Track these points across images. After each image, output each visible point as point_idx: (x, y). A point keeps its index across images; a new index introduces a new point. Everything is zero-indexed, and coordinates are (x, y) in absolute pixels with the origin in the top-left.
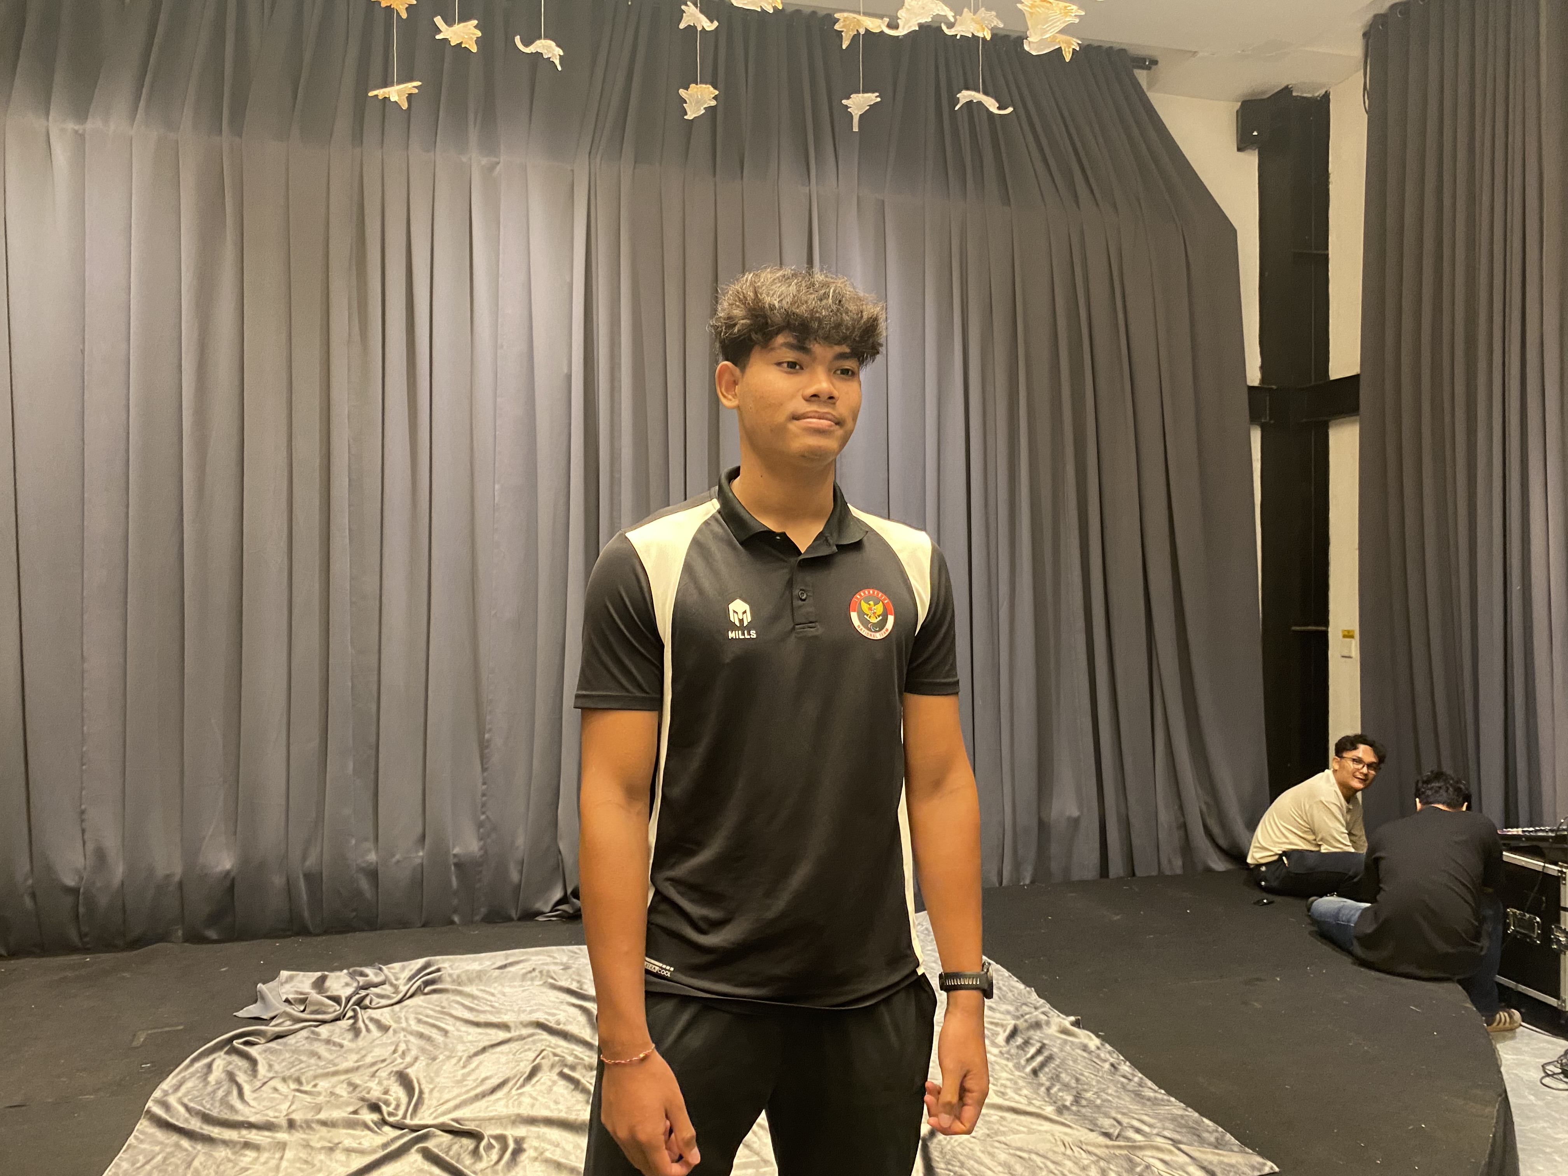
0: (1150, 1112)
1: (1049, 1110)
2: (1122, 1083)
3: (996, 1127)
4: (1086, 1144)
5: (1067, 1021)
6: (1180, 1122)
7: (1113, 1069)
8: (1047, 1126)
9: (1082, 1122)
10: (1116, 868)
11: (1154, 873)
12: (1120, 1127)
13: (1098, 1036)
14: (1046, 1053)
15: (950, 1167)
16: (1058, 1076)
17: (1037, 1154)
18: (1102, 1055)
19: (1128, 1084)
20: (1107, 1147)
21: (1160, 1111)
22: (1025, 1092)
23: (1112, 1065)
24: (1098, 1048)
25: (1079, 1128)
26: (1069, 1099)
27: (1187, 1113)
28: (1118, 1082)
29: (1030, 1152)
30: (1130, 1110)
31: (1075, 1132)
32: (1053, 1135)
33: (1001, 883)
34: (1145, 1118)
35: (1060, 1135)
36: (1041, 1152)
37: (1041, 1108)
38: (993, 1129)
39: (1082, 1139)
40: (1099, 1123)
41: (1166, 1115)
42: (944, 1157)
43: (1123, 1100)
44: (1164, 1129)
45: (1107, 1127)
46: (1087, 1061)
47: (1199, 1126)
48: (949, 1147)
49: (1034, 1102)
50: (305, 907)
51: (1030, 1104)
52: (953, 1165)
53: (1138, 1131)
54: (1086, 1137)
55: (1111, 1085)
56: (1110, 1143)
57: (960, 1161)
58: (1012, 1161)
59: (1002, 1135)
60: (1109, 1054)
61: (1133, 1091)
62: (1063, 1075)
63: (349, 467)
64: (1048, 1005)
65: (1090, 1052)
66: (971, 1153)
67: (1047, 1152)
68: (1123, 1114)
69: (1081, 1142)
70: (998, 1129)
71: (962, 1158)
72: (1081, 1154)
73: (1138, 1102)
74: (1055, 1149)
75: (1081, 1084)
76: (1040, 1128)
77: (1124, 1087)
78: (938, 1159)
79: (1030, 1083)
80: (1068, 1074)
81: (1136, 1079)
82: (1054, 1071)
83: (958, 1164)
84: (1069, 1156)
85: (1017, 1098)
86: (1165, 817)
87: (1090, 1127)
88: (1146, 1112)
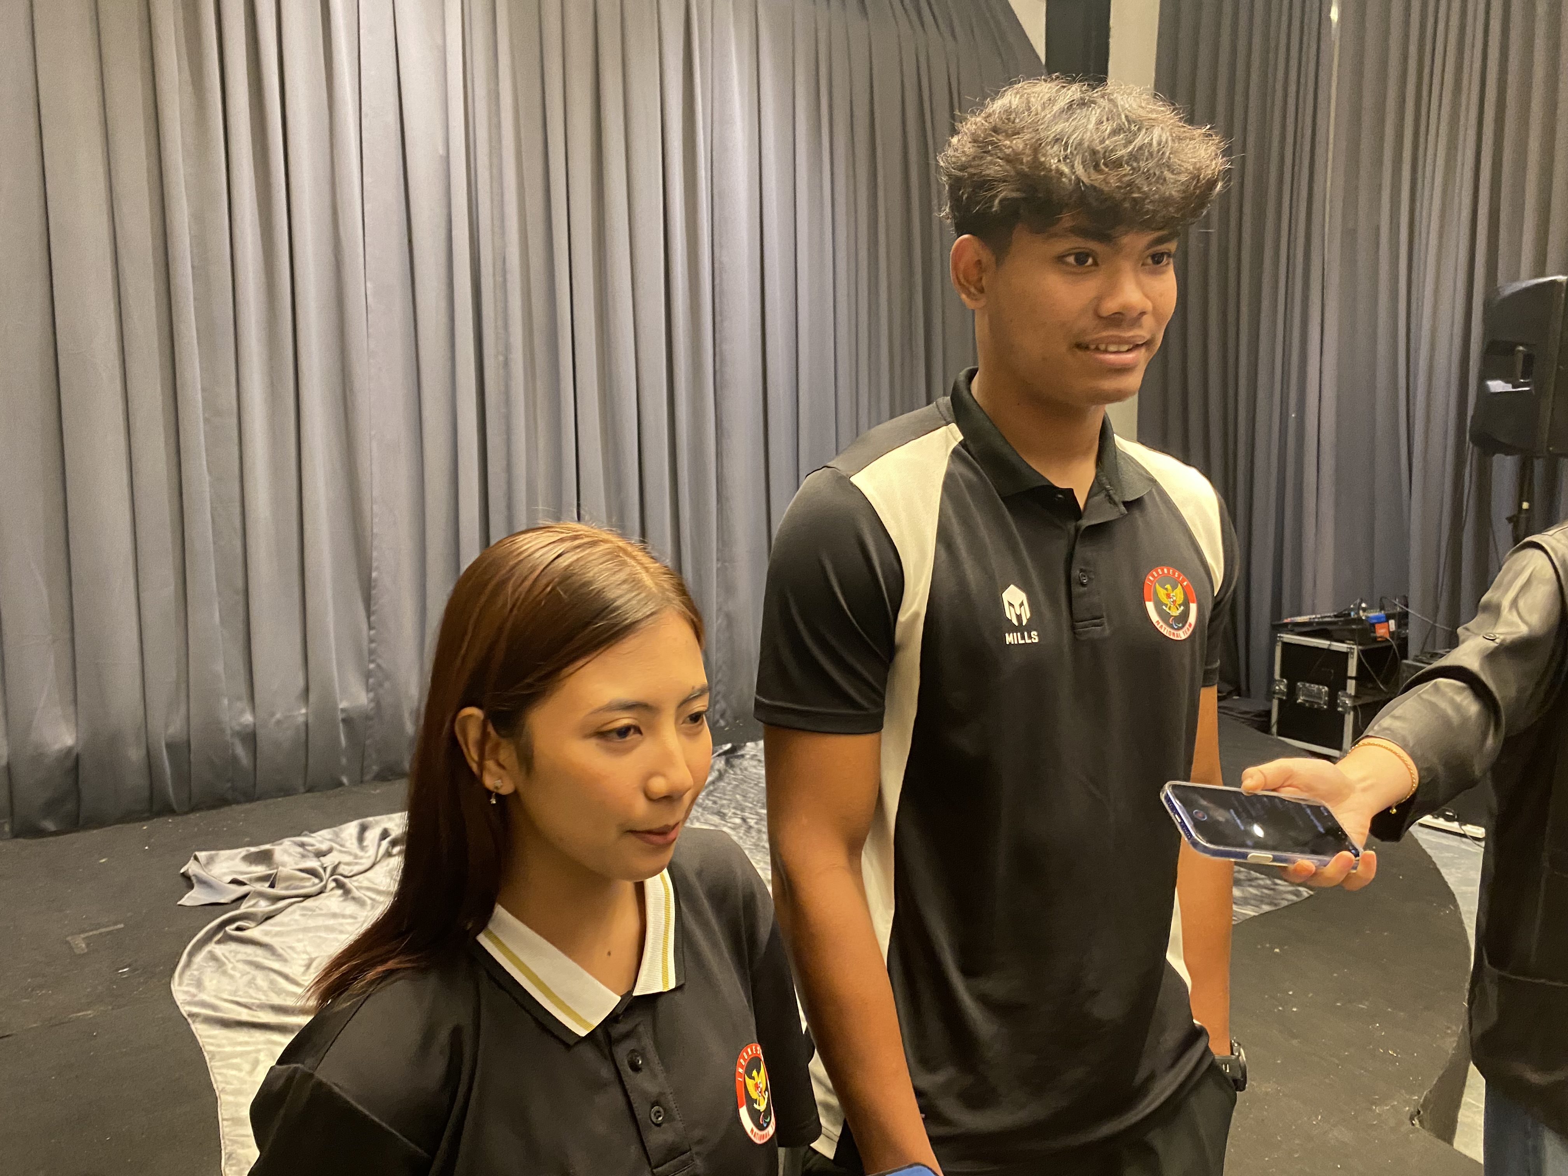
50: (169, 782)
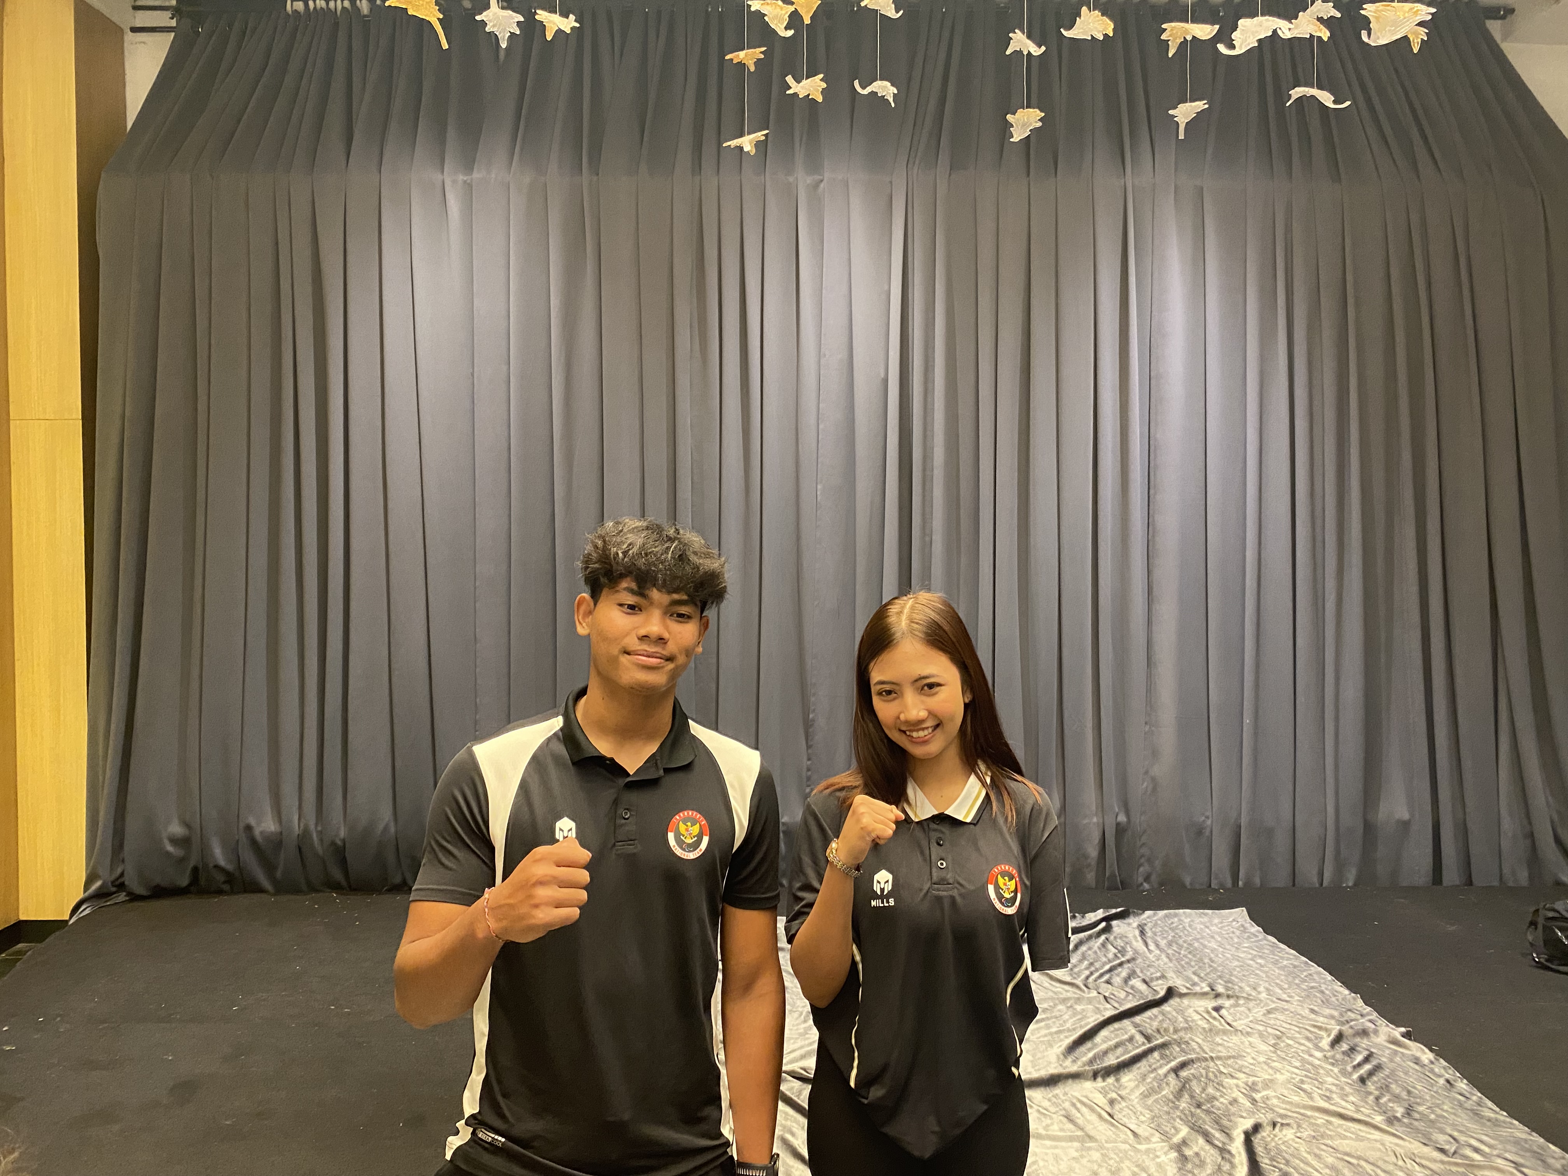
0: (1490, 1133)
1: (1378, 1119)
2: (1459, 1101)
3: (1322, 1130)
4: (1420, 1157)
5: (1398, 1032)
6: (1522, 1146)
7: (1448, 1085)
8: (1377, 1135)
9: (1414, 1135)
10: (1451, 875)
11: (1496, 883)
12: (1457, 1145)
13: (1431, 1050)
14: (1374, 1062)
15: (1275, 1163)
16: (1387, 1086)
17: (1366, 1161)
18: (1437, 1070)
19: (1465, 1102)
20: (1442, 1162)
21: (1502, 1133)
22: (1352, 1098)
23: (1448, 1081)
24: (1432, 1062)
25: (1411, 1140)
26: (1400, 1111)
27: (1532, 1138)
28: (1455, 1099)
29: (1359, 1158)
30: (1468, 1129)
31: (1407, 1144)
32: (1383, 1144)
33: (1322, 884)
34: (1485, 1138)
35: (1392, 1145)
36: (1371, 1160)
37: (1369, 1116)
38: (1319, 1131)
39: (1416, 1152)
40: (1433, 1138)
41: (1509, 1138)
42: (1268, 1153)
43: (1459, 1117)
44: (1506, 1151)
45: (1443, 1143)
46: (1419, 1074)
47: (1545, 1151)
48: (1273, 1144)
49: (1362, 1109)
51: (1358, 1111)
52: (1278, 1162)
53: (1476, 1150)
54: (1419, 1150)
55: (1447, 1101)
56: (1446, 1159)
57: (1284, 1159)
58: (1340, 1165)
59: (1328, 1139)
60: (1443, 1070)
61: (1472, 1110)
62: (1393, 1086)
63: (692, 472)
64: (1375, 1014)
65: (1423, 1066)
66: (1296, 1152)
67: (1377, 1161)
68: (1460, 1131)
69: (1414, 1154)
70: (1324, 1132)
71: (1287, 1156)
72: (1414, 1167)
73: (1477, 1121)
74: (1386, 1158)
75: (1414, 1097)
76: (1369, 1136)
77: (1461, 1105)
78: (1261, 1154)
79: (1358, 1090)
80: (1399, 1086)
81: (1474, 1098)
82: (1383, 1081)
83: (1283, 1161)
84: (1401, 1167)
85: (1343, 1103)
86: (1509, 825)
87: (1424, 1141)
88: (1486, 1133)
